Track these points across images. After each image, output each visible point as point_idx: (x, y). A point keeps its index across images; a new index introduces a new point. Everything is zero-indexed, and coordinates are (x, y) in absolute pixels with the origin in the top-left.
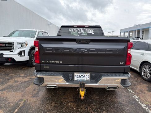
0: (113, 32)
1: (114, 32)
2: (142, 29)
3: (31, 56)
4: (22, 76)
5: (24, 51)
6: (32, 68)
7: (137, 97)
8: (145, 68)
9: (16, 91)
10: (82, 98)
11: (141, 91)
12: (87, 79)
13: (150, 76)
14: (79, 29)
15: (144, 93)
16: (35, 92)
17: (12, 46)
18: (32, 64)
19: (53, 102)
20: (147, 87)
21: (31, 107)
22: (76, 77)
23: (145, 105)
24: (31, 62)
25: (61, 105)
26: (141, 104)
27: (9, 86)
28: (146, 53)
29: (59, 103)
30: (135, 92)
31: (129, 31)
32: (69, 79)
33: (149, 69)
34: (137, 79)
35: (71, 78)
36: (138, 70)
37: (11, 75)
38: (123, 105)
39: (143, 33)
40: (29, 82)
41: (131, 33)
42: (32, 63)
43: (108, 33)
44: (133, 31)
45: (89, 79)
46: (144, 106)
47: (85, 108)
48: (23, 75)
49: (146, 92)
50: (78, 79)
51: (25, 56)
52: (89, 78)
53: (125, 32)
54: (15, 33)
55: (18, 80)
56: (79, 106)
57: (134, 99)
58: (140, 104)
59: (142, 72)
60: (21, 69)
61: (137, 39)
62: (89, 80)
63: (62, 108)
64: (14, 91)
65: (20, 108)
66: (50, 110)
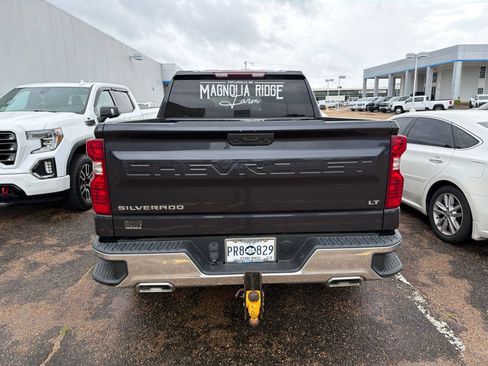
0: (341, 77)
1: (344, 77)
2: (432, 67)
3: (78, 176)
4: (51, 246)
5: (52, 161)
6: (82, 216)
7: (419, 298)
8: (443, 202)
9: (33, 299)
10: (254, 320)
11: (432, 277)
12: (265, 257)
13: (458, 227)
14: (233, 85)
15: (441, 283)
16: (99, 300)
17: (9, 146)
18: (83, 202)
19: (162, 333)
20: (450, 262)
21: (87, 352)
22: (231, 254)
23: (444, 324)
24: (80, 195)
25: (186, 339)
26: (432, 320)
27: (9, 283)
28: (446, 157)
29: (180, 333)
30: (415, 282)
31: (392, 74)
32: (209, 259)
33: (454, 205)
34: (418, 236)
35: (214, 256)
36: (422, 207)
37: (14, 241)
38: (380, 326)
39: (435, 81)
40: (77, 264)
41: (398, 81)
42: (81, 197)
43: (327, 81)
44: (405, 72)
45: (272, 257)
46: (440, 326)
47: (263, 346)
48: (53, 241)
49: (447, 279)
50: (238, 258)
51: (56, 176)
52: (273, 255)
53: (378, 78)
54: (16, 97)
55: (39, 260)
56: (245, 341)
57: (413, 306)
58: (428, 320)
59: (435, 216)
60: (46, 220)
61: (416, 100)
62: (273, 259)
63: (191, 352)
64: (27, 300)
65: (51, 360)
66: (151, 359)
